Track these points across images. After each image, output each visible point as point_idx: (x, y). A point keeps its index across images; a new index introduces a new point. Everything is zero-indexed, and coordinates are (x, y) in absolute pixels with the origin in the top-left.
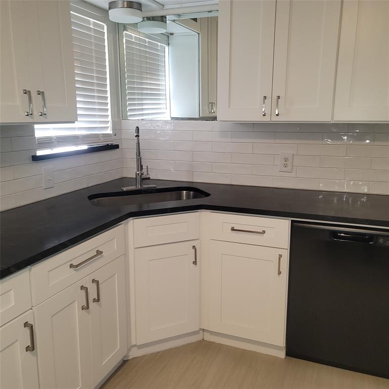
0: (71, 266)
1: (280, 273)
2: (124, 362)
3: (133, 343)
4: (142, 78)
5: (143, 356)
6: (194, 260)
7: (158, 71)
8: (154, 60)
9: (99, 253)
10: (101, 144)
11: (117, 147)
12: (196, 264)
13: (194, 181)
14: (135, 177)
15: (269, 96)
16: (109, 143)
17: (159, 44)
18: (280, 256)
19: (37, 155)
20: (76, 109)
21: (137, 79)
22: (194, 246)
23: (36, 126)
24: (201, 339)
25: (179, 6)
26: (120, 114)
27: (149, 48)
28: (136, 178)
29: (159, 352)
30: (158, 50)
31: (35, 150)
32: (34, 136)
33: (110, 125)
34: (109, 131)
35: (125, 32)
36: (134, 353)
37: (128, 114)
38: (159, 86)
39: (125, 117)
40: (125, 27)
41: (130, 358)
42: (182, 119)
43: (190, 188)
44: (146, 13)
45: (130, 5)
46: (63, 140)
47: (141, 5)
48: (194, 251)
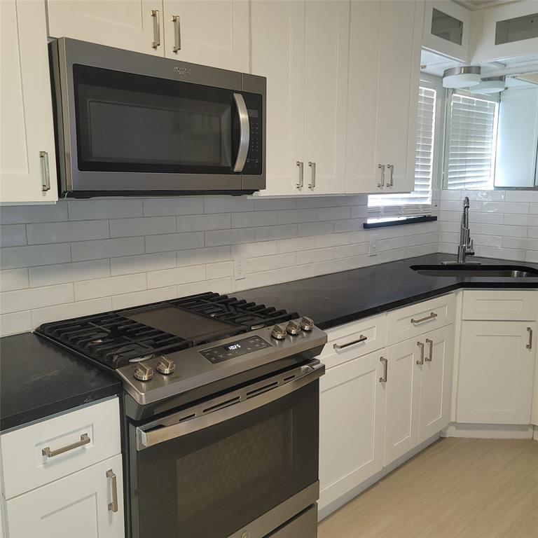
0: (412, 321)
2: (440, 439)
3: (453, 420)
4: (467, 143)
5: (461, 439)
6: (528, 344)
7: (485, 132)
8: (482, 121)
9: (433, 315)
10: (420, 215)
11: (435, 219)
12: (531, 348)
13: (527, 261)
14: (457, 253)
16: (427, 215)
17: (489, 102)
19: (368, 223)
20: (414, 179)
21: (462, 145)
22: (529, 328)
23: (370, 196)
24: (530, 438)
26: (440, 183)
27: (477, 108)
28: (458, 255)
29: (478, 439)
30: (486, 110)
31: (366, 218)
32: (366, 205)
33: (429, 195)
34: (428, 202)
35: (454, 95)
36: (452, 433)
37: (449, 183)
38: (483, 151)
39: (445, 187)
40: (454, 91)
41: (447, 436)
42: (517, 189)
43: (522, 268)
44: (484, 75)
45: (468, 70)
46: (389, 210)
47: (480, 68)
48: (528, 333)
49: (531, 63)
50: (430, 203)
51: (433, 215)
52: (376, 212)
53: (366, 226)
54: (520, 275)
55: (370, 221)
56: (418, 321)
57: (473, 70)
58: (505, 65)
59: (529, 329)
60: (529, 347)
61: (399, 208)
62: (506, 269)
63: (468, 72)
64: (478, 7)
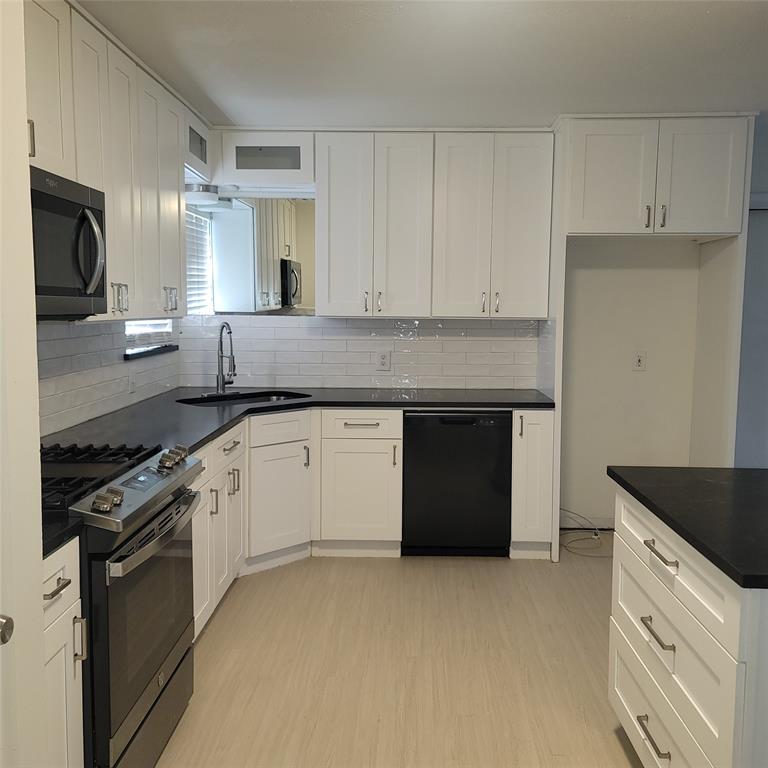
0: (225, 450)
1: (395, 464)
2: (235, 581)
6: (306, 462)
9: (236, 443)
10: (164, 344)
11: (176, 348)
12: (308, 466)
13: (277, 386)
15: (370, 292)
16: (168, 344)
17: (203, 218)
18: (395, 448)
19: (127, 353)
23: (127, 323)
24: (309, 556)
25: (258, 190)
30: (202, 227)
31: (125, 348)
32: (125, 332)
37: (188, 306)
41: (240, 576)
43: (279, 394)
44: (220, 194)
45: (207, 188)
46: (145, 338)
47: (217, 187)
48: (305, 451)
49: (263, 190)
50: (170, 330)
51: (174, 343)
52: (133, 341)
53: (127, 358)
54: (278, 399)
55: (129, 352)
56: (230, 449)
57: (212, 189)
58: (238, 187)
59: (305, 447)
60: (307, 464)
61: (148, 336)
62: (266, 395)
63: (208, 191)
64: (216, 127)
